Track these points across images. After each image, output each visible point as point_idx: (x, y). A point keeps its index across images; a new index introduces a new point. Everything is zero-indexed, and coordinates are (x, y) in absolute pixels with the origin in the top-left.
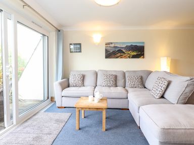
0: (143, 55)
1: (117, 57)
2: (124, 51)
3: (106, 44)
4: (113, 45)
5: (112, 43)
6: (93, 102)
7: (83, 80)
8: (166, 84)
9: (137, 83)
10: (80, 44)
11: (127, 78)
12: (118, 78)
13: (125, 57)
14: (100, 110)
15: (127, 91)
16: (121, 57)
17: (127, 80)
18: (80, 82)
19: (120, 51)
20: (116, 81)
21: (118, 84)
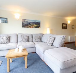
0: (40, 26)
1: (28, 27)
2: (32, 24)
3: (22, 20)
4: (26, 21)
5: (25, 20)
6: (18, 52)
7: (9, 39)
8: (54, 39)
9: (38, 39)
10: (7, 18)
11: (33, 37)
12: (29, 37)
13: (32, 27)
14: (24, 56)
15: (35, 44)
16: (30, 27)
17: (34, 38)
18: (7, 41)
19: (30, 24)
20: (28, 39)
21: (29, 40)
